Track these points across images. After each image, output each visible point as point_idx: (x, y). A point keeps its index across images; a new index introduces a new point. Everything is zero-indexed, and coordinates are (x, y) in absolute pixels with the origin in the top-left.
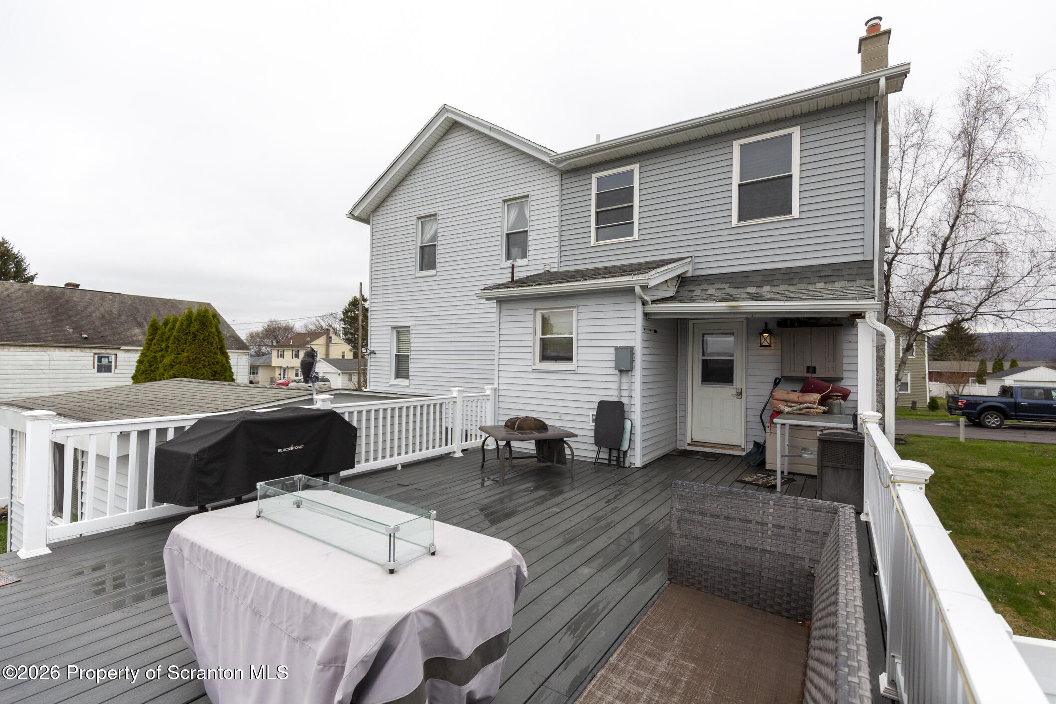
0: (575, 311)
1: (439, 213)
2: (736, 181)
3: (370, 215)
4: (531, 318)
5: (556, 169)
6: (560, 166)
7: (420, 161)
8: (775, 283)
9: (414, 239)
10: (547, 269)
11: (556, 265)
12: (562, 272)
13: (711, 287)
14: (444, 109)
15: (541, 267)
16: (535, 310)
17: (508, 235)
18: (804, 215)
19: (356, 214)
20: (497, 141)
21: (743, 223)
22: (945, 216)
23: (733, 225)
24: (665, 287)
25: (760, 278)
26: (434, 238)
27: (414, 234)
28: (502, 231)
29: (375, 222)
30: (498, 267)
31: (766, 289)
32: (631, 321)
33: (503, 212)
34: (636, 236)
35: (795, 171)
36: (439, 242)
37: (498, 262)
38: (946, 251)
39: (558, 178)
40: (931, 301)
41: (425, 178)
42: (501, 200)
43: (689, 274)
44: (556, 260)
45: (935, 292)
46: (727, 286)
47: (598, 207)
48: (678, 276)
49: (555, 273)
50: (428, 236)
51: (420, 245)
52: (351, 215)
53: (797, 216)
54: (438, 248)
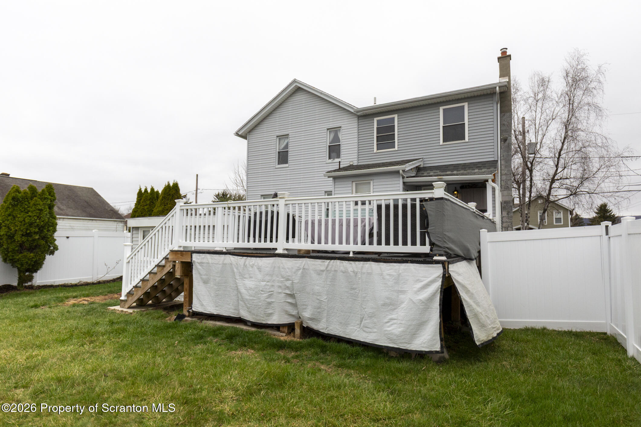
0: (372, 182)
1: (290, 134)
2: (442, 124)
3: (247, 134)
4: (351, 185)
5: (355, 114)
6: (358, 114)
7: (278, 106)
8: (459, 170)
9: (275, 147)
10: (351, 163)
11: (356, 162)
12: (360, 165)
13: (432, 172)
14: (295, 81)
15: (348, 163)
16: (352, 182)
17: (329, 146)
18: (470, 141)
19: (240, 134)
20: (323, 99)
21: (445, 143)
22: (558, 138)
23: (441, 144)
24: (411, 172)
25: (452, 168)
26: (287, 146)
27: (275, 145)
28: (327, 144)
29: (250, 138)
30: (325, 163)
31: (455, 172)
32: (398, 185)
33: (327, 135)
34: (396, 148)
35: (466, 122)
36: (290, 149)
37: (325, 160)
38: (561, 157)
39: (356, 119)
40: (556, 184)
41: (281, 115)
42: (326, 129)
43: (422, 166)
44: (356, 159)
45: (558, 180)
46: (438, 171)
47: (377, 133)
48: (417, 167)
49: (356, 166)
50: (283, 146)
51: (278, 151)
52: (237, 134)
53: (467, 141)
54: (289, 152)
